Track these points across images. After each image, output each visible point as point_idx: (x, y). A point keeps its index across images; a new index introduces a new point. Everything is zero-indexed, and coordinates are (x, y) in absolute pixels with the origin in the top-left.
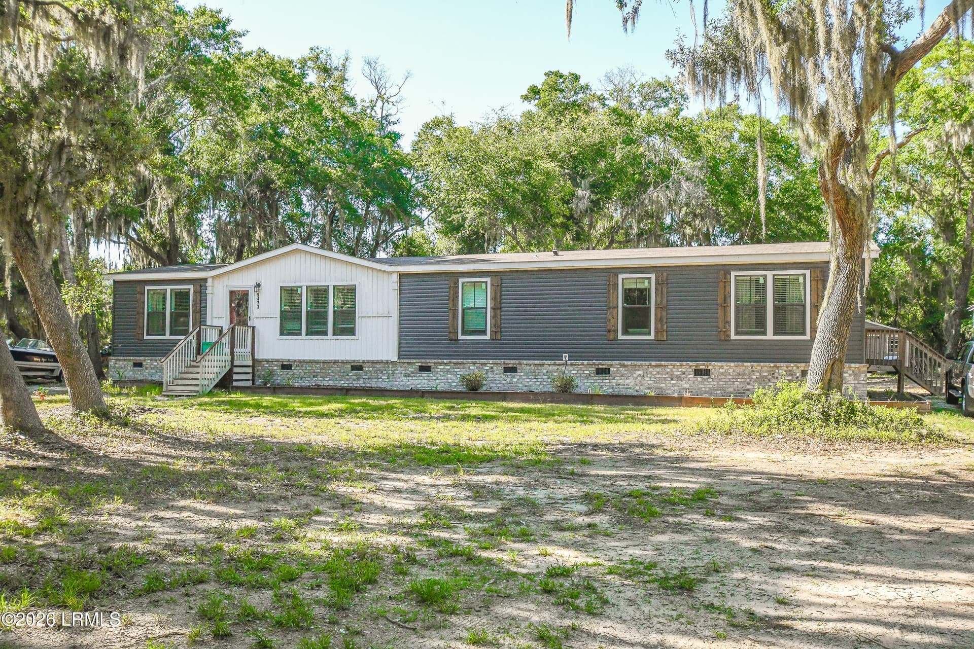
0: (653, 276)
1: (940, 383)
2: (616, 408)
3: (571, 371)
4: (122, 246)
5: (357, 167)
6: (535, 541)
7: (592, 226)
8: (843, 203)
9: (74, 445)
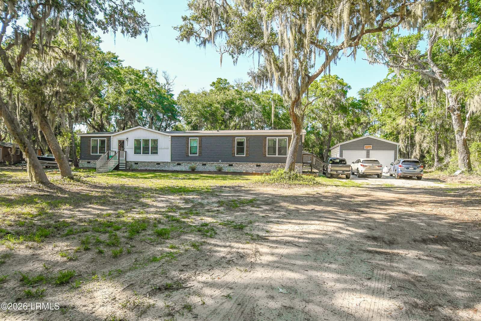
0: (245, 138)
1: (321, 169)
2: (234, 176)
3: (222, 165)
4: (85, 126)
5: (160, 104)
6: (200, 215)
7: (230, 124)
8: (295, 118)
9: (59, 187)
